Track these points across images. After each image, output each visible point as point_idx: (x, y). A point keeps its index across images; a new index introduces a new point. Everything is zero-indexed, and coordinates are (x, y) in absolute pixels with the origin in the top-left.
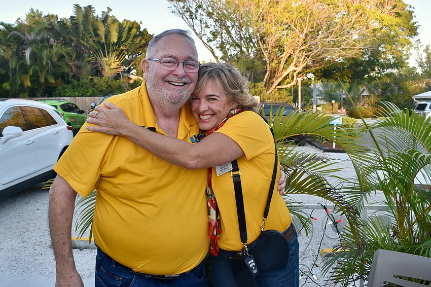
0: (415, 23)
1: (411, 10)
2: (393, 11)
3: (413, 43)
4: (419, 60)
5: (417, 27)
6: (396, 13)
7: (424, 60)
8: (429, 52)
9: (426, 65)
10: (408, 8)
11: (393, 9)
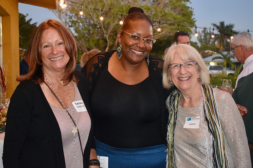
0: (194, 19)
1: (192, 10)
2: (181, 12)
3: (192, 31)
4: (199, 38)
5: (195, 21)
6: (182, 13)
7: (203, 38)
8: (206, 32)
9: (203, 41)
10: (190, 9)
11: (181, 11)
